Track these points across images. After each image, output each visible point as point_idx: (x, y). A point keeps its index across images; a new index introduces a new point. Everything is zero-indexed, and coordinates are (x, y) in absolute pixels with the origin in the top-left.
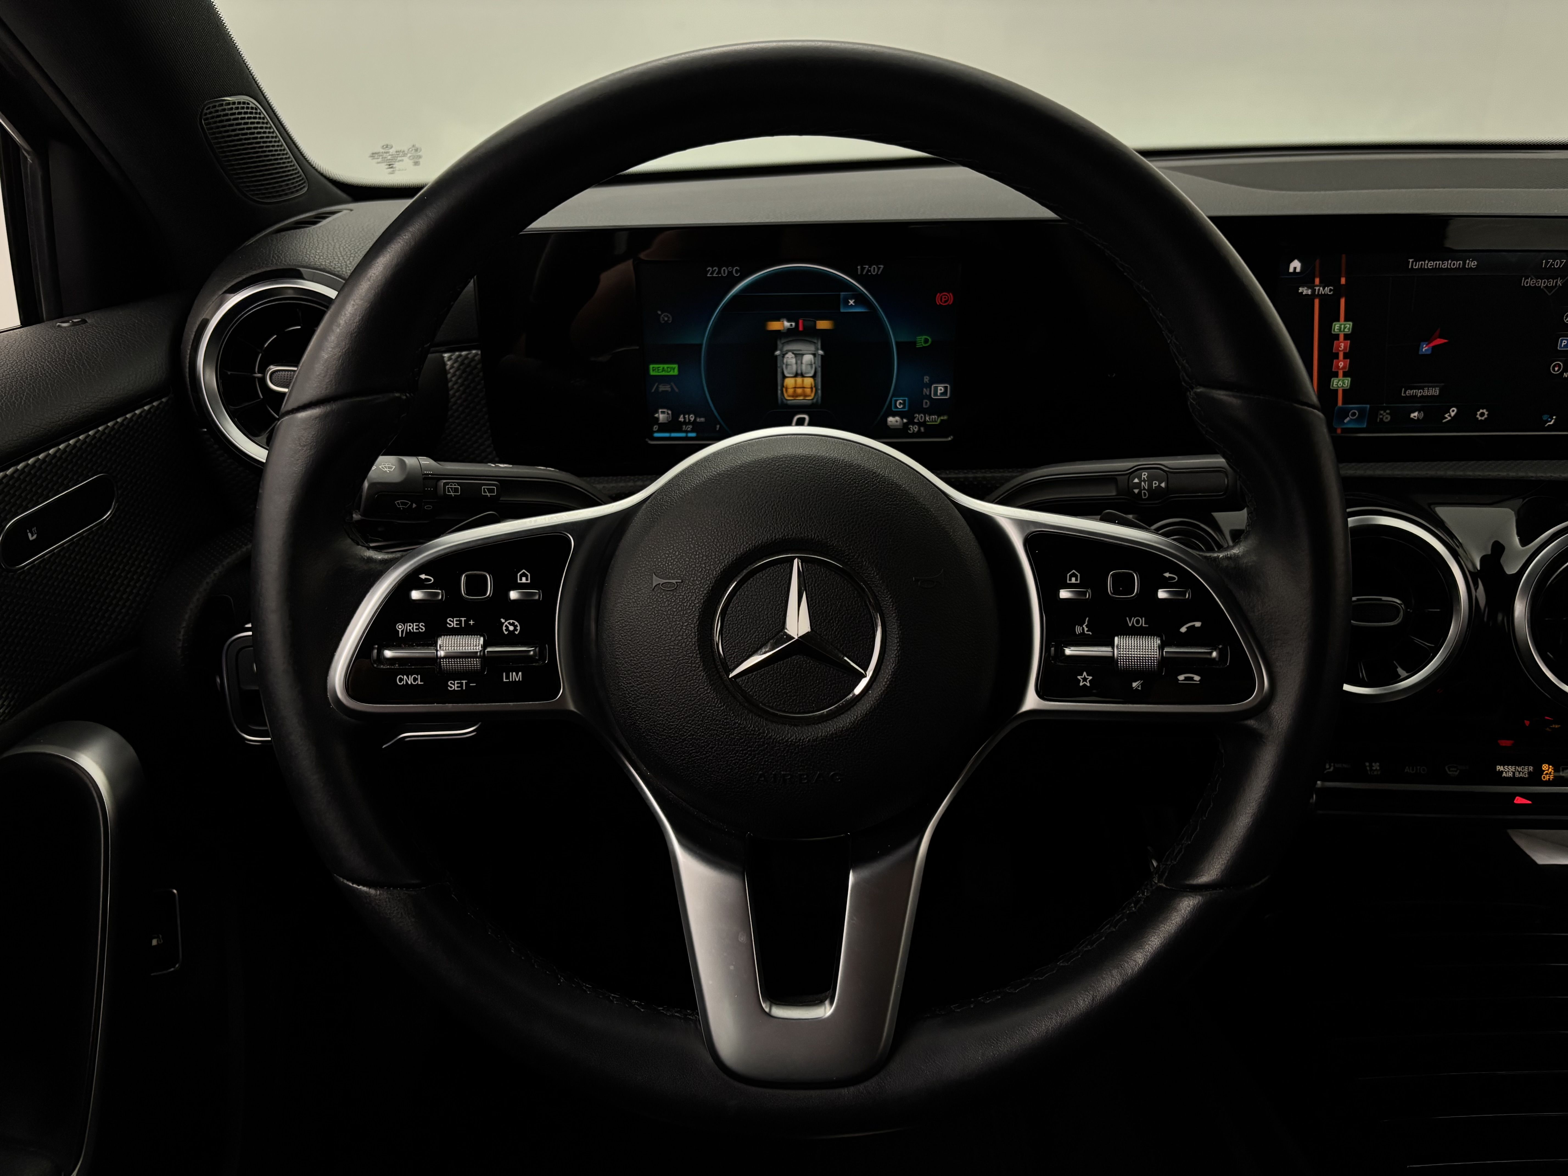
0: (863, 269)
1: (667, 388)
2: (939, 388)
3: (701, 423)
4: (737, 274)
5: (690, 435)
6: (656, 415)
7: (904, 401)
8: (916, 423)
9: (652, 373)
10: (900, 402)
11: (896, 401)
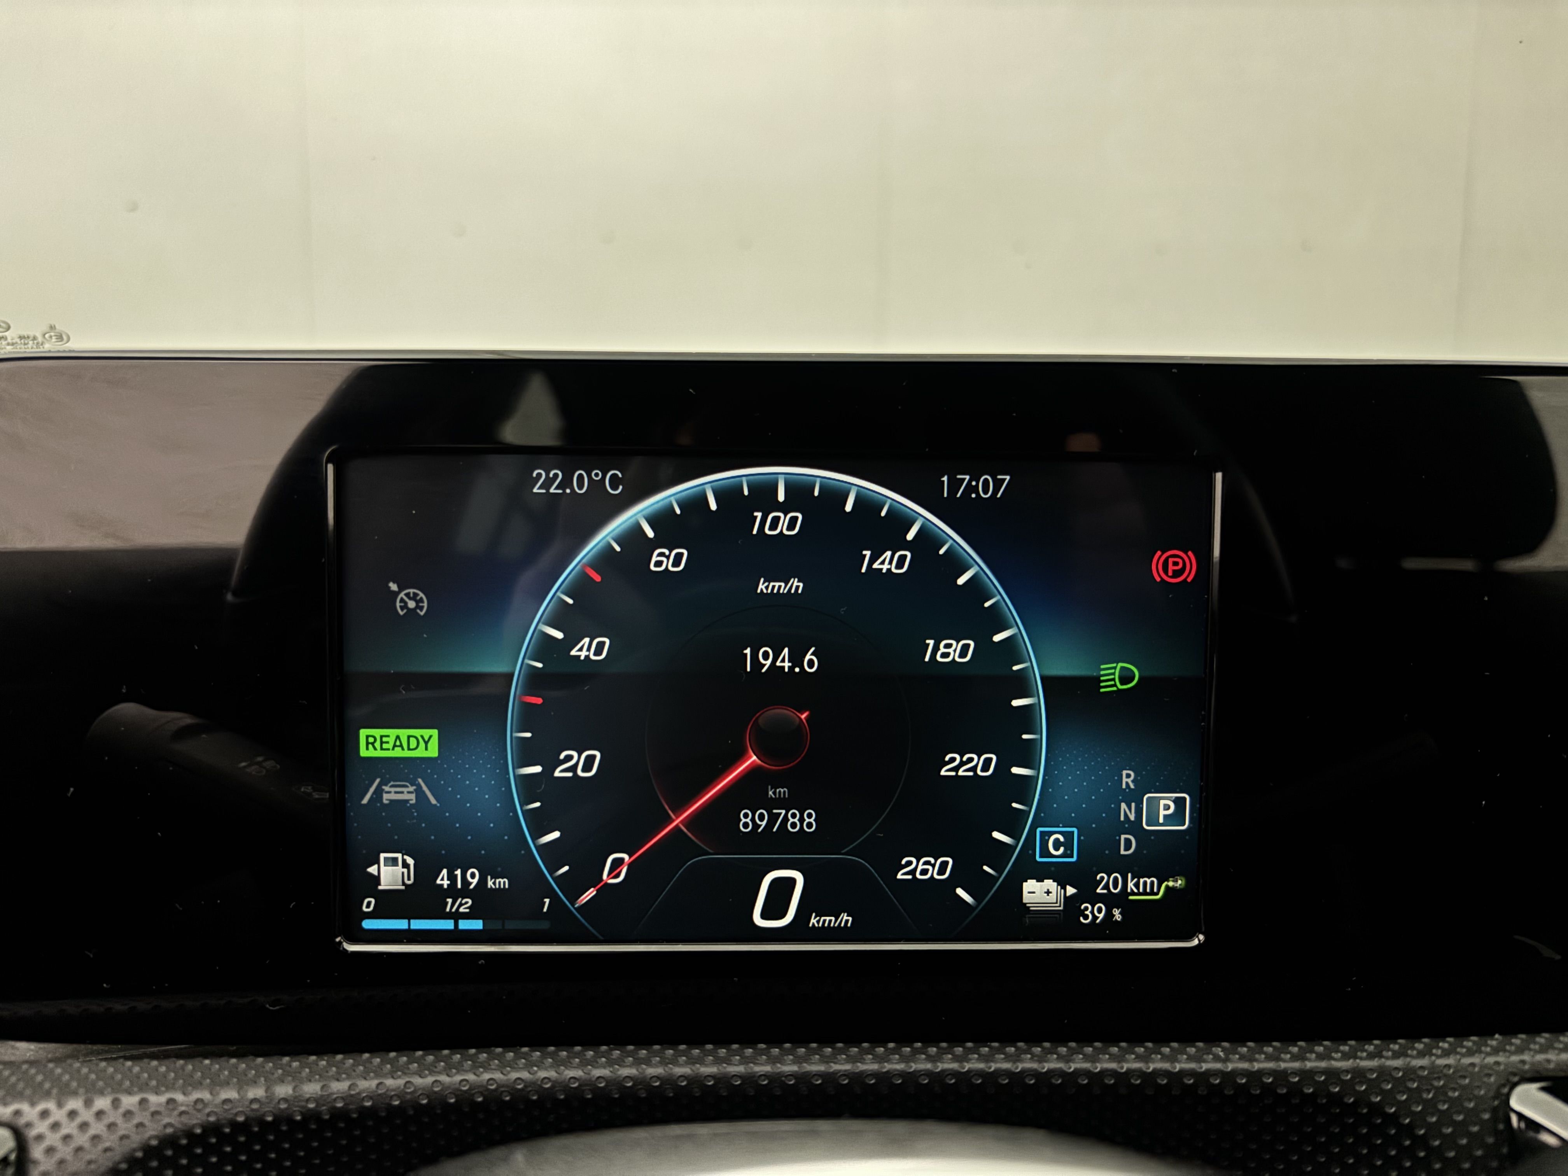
0: (955, 484)
1: (408, 794)
2: (1162, 802)
3: (499, 891)
4: (615, 488)
5: (464, 925)
6: (373, 870)
7: (1068, 836)
8: (1101, 898)
9: (364, 753)
10: (1057, 840)
11: (1045, 836)
